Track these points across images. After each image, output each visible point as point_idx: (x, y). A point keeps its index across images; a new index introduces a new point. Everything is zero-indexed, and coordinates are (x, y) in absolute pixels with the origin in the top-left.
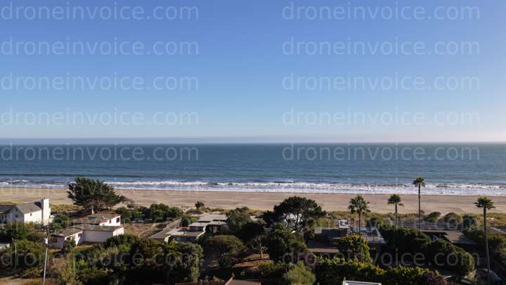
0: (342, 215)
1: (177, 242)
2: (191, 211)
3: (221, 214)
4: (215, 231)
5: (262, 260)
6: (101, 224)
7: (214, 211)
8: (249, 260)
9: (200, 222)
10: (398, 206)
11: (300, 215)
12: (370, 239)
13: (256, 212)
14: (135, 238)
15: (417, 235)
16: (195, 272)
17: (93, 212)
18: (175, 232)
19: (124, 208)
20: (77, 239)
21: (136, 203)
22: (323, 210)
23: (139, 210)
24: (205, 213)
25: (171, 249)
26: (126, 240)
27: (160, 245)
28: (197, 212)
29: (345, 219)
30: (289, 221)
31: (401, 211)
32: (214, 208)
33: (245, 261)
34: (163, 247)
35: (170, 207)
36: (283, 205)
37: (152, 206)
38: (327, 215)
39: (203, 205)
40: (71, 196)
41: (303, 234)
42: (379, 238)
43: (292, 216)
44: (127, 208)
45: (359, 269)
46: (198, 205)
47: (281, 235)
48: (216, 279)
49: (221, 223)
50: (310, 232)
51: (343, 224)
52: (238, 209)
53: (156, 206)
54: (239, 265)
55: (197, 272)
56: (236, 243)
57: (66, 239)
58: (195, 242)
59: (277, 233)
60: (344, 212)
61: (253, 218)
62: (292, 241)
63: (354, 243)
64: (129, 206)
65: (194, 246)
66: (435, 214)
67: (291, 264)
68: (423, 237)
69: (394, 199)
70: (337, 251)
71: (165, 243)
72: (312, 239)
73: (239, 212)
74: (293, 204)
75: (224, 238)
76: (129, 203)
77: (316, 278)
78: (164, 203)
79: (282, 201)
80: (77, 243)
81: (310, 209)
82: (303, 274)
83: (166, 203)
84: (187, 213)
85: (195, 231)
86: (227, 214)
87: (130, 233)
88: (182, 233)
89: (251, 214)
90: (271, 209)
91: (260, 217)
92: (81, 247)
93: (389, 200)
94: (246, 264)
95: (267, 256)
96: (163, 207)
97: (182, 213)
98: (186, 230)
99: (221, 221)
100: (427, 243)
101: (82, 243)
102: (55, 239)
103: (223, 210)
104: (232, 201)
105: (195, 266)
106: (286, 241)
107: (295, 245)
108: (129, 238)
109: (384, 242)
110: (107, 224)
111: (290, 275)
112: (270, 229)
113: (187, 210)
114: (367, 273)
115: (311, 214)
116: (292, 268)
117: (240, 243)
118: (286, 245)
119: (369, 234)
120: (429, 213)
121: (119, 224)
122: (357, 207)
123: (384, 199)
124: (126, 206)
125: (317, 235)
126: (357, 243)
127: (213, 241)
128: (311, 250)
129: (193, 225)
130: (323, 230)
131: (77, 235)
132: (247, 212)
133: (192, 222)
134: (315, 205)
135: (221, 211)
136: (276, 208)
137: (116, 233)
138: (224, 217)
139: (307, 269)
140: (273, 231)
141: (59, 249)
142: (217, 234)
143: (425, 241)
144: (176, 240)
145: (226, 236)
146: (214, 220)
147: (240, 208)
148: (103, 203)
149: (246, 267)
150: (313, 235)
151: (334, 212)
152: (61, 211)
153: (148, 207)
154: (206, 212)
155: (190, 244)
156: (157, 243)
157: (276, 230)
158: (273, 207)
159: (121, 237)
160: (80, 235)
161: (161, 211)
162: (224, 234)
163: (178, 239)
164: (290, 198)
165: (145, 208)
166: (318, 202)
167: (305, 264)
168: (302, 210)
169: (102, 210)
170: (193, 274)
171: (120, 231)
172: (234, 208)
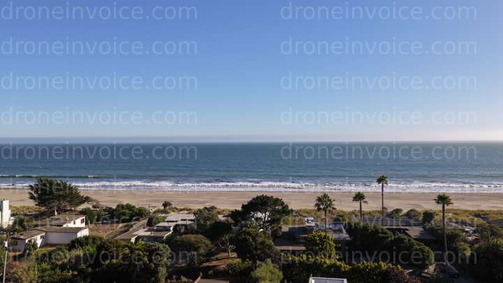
0: (309, 212)
1: (143, 243)
2: (158, 211)
3: (189, 213)
4: (182, 231)
5: (229, 259)
6: (65, 226)
7: (181, 210)
8: (217, 259)
9: (168, 222)
10: (363, 204)
11: (268, 213)
12: (335, 236)
13: (223, 211)
14: (100, 238)
15: (380, 231)
16: (163, 272)
17: (56, 213)
18: (142, 232)
19: (89, 209)
20: (39, 242)
21: (101, 203)
22: (290, 208)
23: (105, 210)
24: (172, 213)
25: (137, 249)
26: (91, 241)
27: (126, 246)
28: (165, 212)
29: (312, 216)
30: (257, 219)
31: (366, 208)
32: (182, 208)
33: (213, 260)
34: (129, 248)
35: (137, 207)
36: (250, 203)
37: (118, 206)
38: (294, 214)
39: (170, 204)
40: (32, 197)
41: (270, 232)
42: (345, 235)
43: (259, 215)
44: (92, 209)
45: (325, 266)
46: (165, 205)
47: (249, 234)
48: (184, 279)
49: (188, 223)
50: (277, 230)
51: (310, 222)
52: (206, 208)
53: (123, 207)
54: (207, 264)
55: (165, 272)
56: (204, 243)
57: (27, 241)
58: (162, 242)
59: (245, 232)
60: (311, 210)
61: (221, 217)
62: (260, 240)
63: (321, 240)
64: (94, 207)
65: (161, 246)
66: (398, 211)
67: (258, 262)
68: (386, 233)
69: (359, 197)
70: (304, 248)
71: (132, 243)
72: (280, 237)
73: (206, 211)
74: (260, 203)
75: (192, 237)
76: (95, 204)
77: (284, 275)
78: (131, 203)
79: (250, 199)
80: (39, 246)
81: (277, 207)
82: (270, 271)
83: (132, 203)
84: (155, 212)
85: (162, 231)
86: (195, 214)
87: (95, 234)
88: (148, 234)
89: (219, 213)
90: (239, 208)
91: (228, 216)
92: (43, 249)
93: (354, 198)
94: (214, 263)
95: (235, 255)
96: (129, 207)
97: (149, 212)
98: (153, 230)
99: (189, 220)
100: (390, 239)
101: (44, 245)
102: (15, 242)
103: (190, 210)
104: (201, 200)
105: (162, 266)
106: (254, 239)
107: (263, 243)
108: (94, 239)
109: (349, 239)
110: (71, 225)
111: (258, 273)
112: (237, 228)
113: (154, 210)
114: (332, 270)
115: (278, 212)
116: (259, 266)
117: (208, 242)
118: (253, 243)
119: (335, 231)
120: (392, 210)
121: (83, 225)
122: (323, 204)
123: (349, 197)
124: (91, 207)
125: (284, 233)
126: (323, 240)
127: (181, 241)
128: (279, 248)
129: (160, 225)
130: (289, 229)
131: (39, 237)
132: (215, 211)
133: (159, 222)
134: (282, 204)
135: (189, 210)
136: (243, 206)
137: (80, 235)
138: (192, 217)
139: (274, 267)
140: (241, 229)
141: (19, 251)
142: (186, 233)
143: (388, 237)
144: (142, 240)
145: (194, 236)
146: (182, 220)
147: (208, 207)
148: (67, 204)
149: (214, 266)
150: (281, 234)
151: (301, 210)
152: (22, 213)
153: (114, 207)
154: (174, 211)
155: (156, 243)
156: (124, 243)
157: (244, 229)
158: (241, 206)
159: (86, 238)
160: (41, 237)
161: (127, 211)
162: (192, 233)
163: (145, 239)
164: (258, 197)
165: (111, 208)
166: (285, 200)
167: (273, 262)
168: (269, 209)
169: (65, 211)
170: (160, 274)
171: (85, 233)
172: (202, 207)
